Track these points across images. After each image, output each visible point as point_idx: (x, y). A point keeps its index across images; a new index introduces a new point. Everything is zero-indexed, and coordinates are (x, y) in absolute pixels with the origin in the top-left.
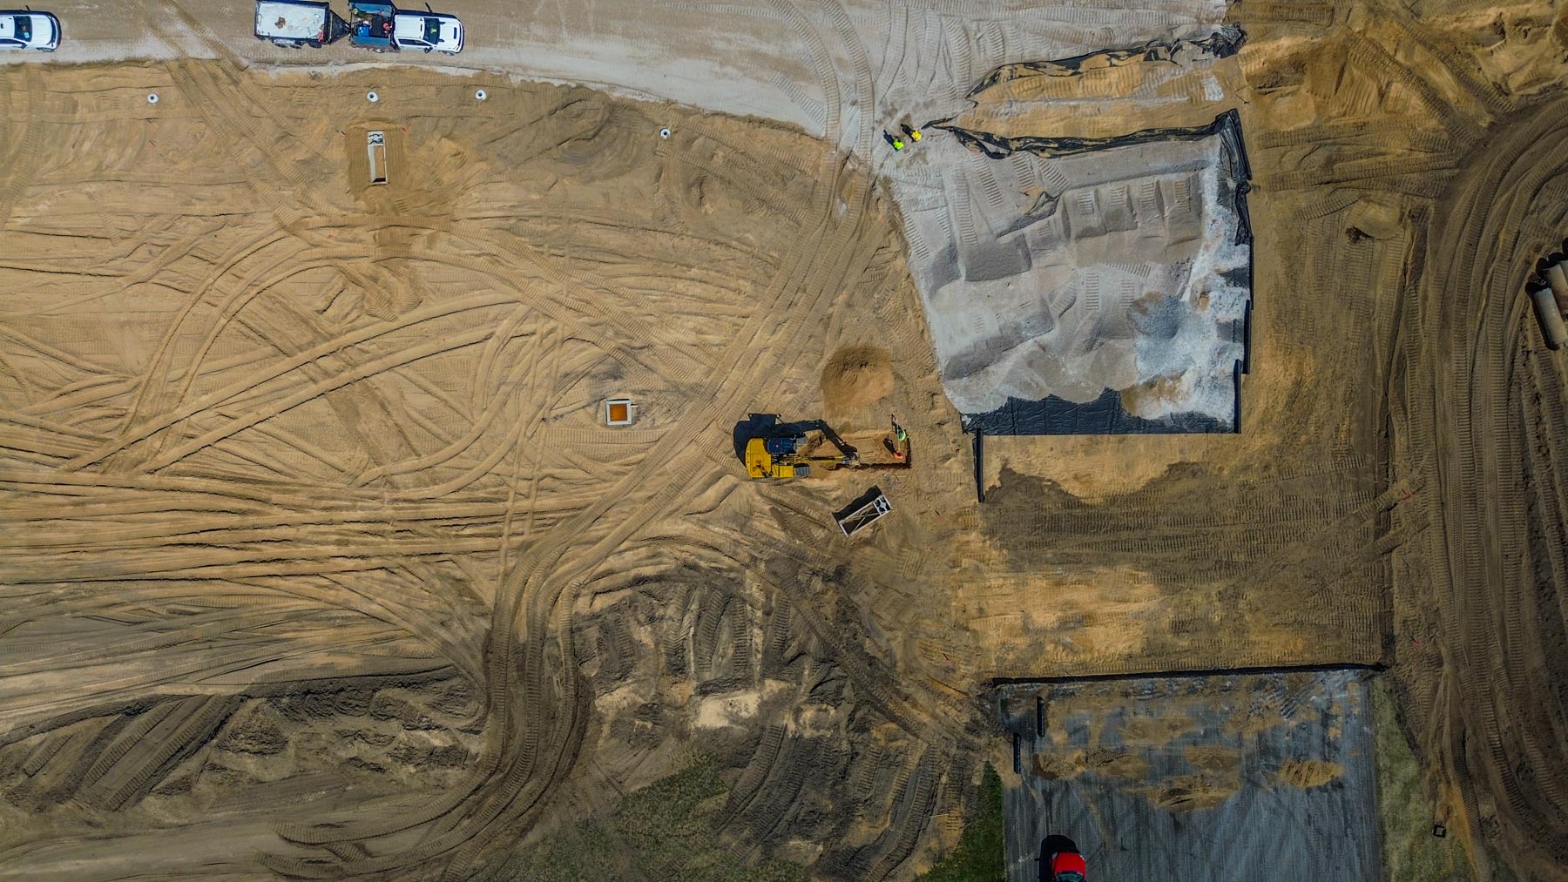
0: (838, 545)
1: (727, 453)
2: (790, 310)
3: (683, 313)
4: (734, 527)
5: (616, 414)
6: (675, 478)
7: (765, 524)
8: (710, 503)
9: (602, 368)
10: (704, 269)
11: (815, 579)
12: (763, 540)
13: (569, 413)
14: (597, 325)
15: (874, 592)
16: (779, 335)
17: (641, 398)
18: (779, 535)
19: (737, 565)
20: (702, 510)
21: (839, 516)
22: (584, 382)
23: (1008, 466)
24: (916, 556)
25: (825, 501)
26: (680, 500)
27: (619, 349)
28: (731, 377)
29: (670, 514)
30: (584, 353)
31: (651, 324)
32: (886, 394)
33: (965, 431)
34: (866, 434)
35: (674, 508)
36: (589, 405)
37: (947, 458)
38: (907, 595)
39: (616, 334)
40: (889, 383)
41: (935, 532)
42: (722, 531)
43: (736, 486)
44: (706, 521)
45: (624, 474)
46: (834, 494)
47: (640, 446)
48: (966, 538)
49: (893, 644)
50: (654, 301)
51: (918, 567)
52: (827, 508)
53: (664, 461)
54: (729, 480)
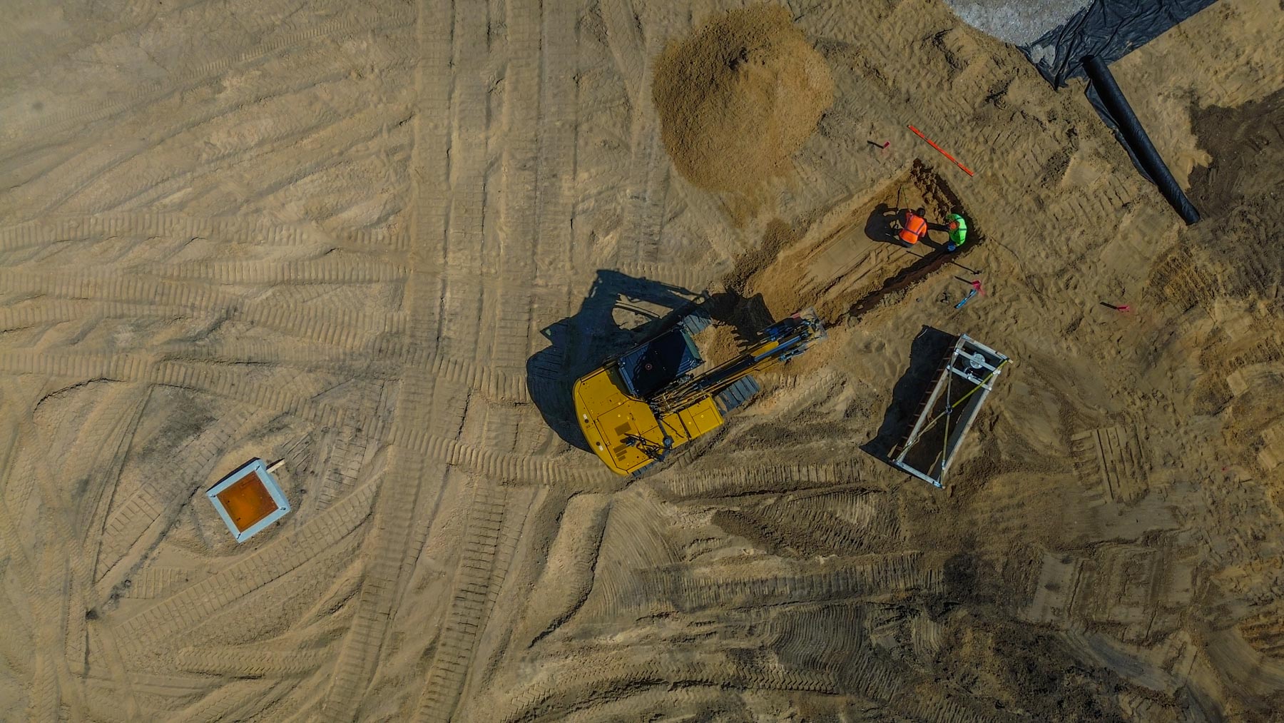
0: (921, 514)
1: (543, 450)
2: (496, 45)
3: (262, 195)
4: (655, 607)
5: (244, 508)
6: (460, 576)
7: (724, 561)
8: (570, 589)
9: (152, 424)
10: (248, 66)
11: (913, 624)
12: (739, 598)
13: (137, 567)
14: (84, 334)
15: (1067, 574)
16: (504, 117)
17: (278, 440)
18: (769, 566)
19: (713, 694)
20: (561, 610)
21: (881, 446)
22: (132, 478)
23: (1204, 104)
24: (1118, 435)
25: (831, 430)
26: (497, 620)
27: (168, 358)
28: (452, 274)
29: (495, 665)
30: (93, 416)
31: (206, 262)
32: (825, 104)
33: (1057, 83)
34: (832, 221)
35: (495, 644)
36: (172, 524)
37: (1056, 165)
38: (1151, 538)
39: (139, 327)
40: (820, 73)
41: (1129, 352)
42: (634, 634)
43: (606, 513)
44: (586, 634)
45: (339, 632)
46: (840, 403)
47: (341, 547)
48: (1203, 327)
49: (1184, 668)
50: (181, 206)
51: (1138, 459)
52: (841, 443)
53: (413, 553)
54: (583, 509)
